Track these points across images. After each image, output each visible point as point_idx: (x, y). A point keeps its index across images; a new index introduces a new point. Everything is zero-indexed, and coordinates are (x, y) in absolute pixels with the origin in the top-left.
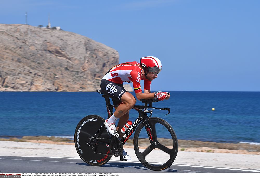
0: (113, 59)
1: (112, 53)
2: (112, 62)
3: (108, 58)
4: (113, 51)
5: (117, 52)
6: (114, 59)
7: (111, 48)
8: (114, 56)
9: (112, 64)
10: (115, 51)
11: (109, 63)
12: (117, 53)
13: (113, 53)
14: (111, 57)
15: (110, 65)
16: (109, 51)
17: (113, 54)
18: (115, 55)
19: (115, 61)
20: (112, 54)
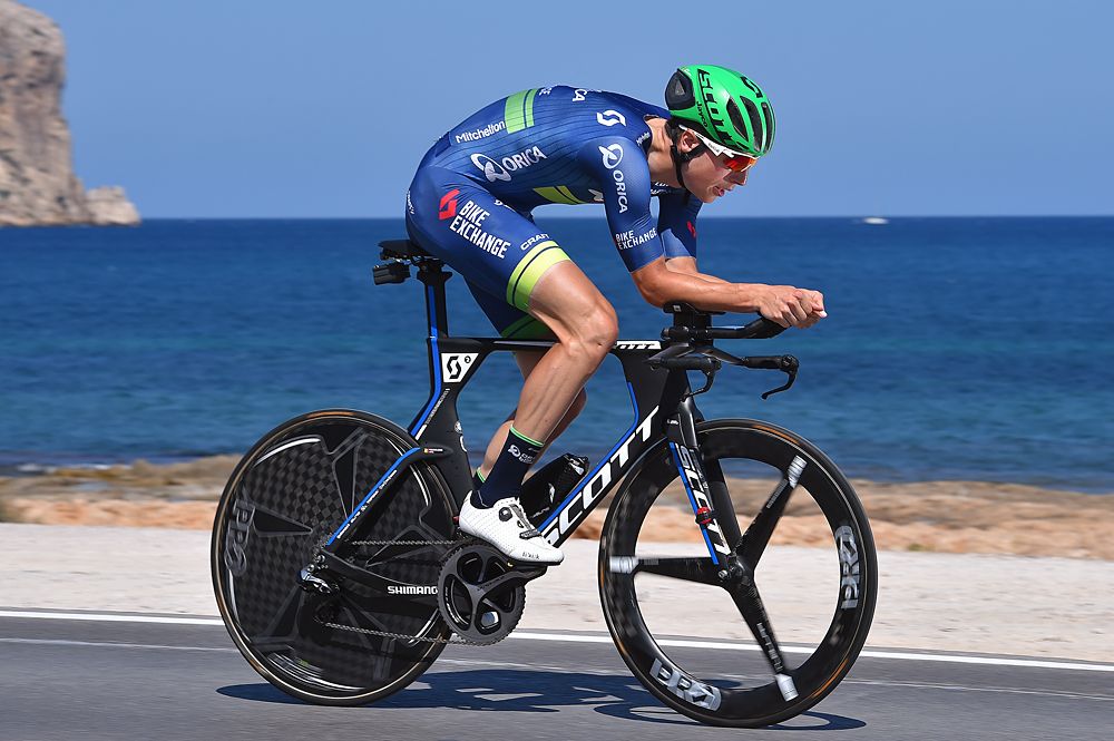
0: (32, 62)
1: (26, 31)
2: (31, 76)
3: (9, 56)
4: (31, 22)
5: (56, 25)
6: (42, 63)
7: (25, 5)
8: (38, 48)
9: (31, 86)
10: (43, 23)
11: (13, 82)
12: (55, 30)
13: (36, 32)
14: (25, 52)
15: (18, 91)
16: (12, 20)
17: (36, 40)
18: (45, 43)
19: (46, 69)
20: (28, 36)
